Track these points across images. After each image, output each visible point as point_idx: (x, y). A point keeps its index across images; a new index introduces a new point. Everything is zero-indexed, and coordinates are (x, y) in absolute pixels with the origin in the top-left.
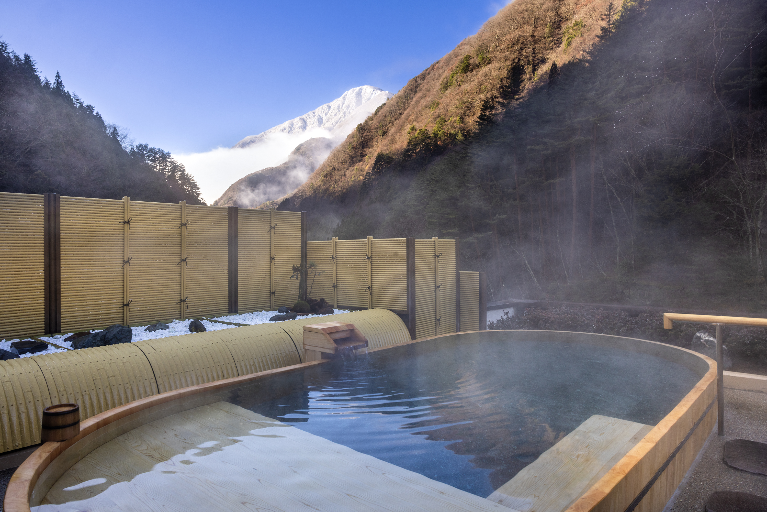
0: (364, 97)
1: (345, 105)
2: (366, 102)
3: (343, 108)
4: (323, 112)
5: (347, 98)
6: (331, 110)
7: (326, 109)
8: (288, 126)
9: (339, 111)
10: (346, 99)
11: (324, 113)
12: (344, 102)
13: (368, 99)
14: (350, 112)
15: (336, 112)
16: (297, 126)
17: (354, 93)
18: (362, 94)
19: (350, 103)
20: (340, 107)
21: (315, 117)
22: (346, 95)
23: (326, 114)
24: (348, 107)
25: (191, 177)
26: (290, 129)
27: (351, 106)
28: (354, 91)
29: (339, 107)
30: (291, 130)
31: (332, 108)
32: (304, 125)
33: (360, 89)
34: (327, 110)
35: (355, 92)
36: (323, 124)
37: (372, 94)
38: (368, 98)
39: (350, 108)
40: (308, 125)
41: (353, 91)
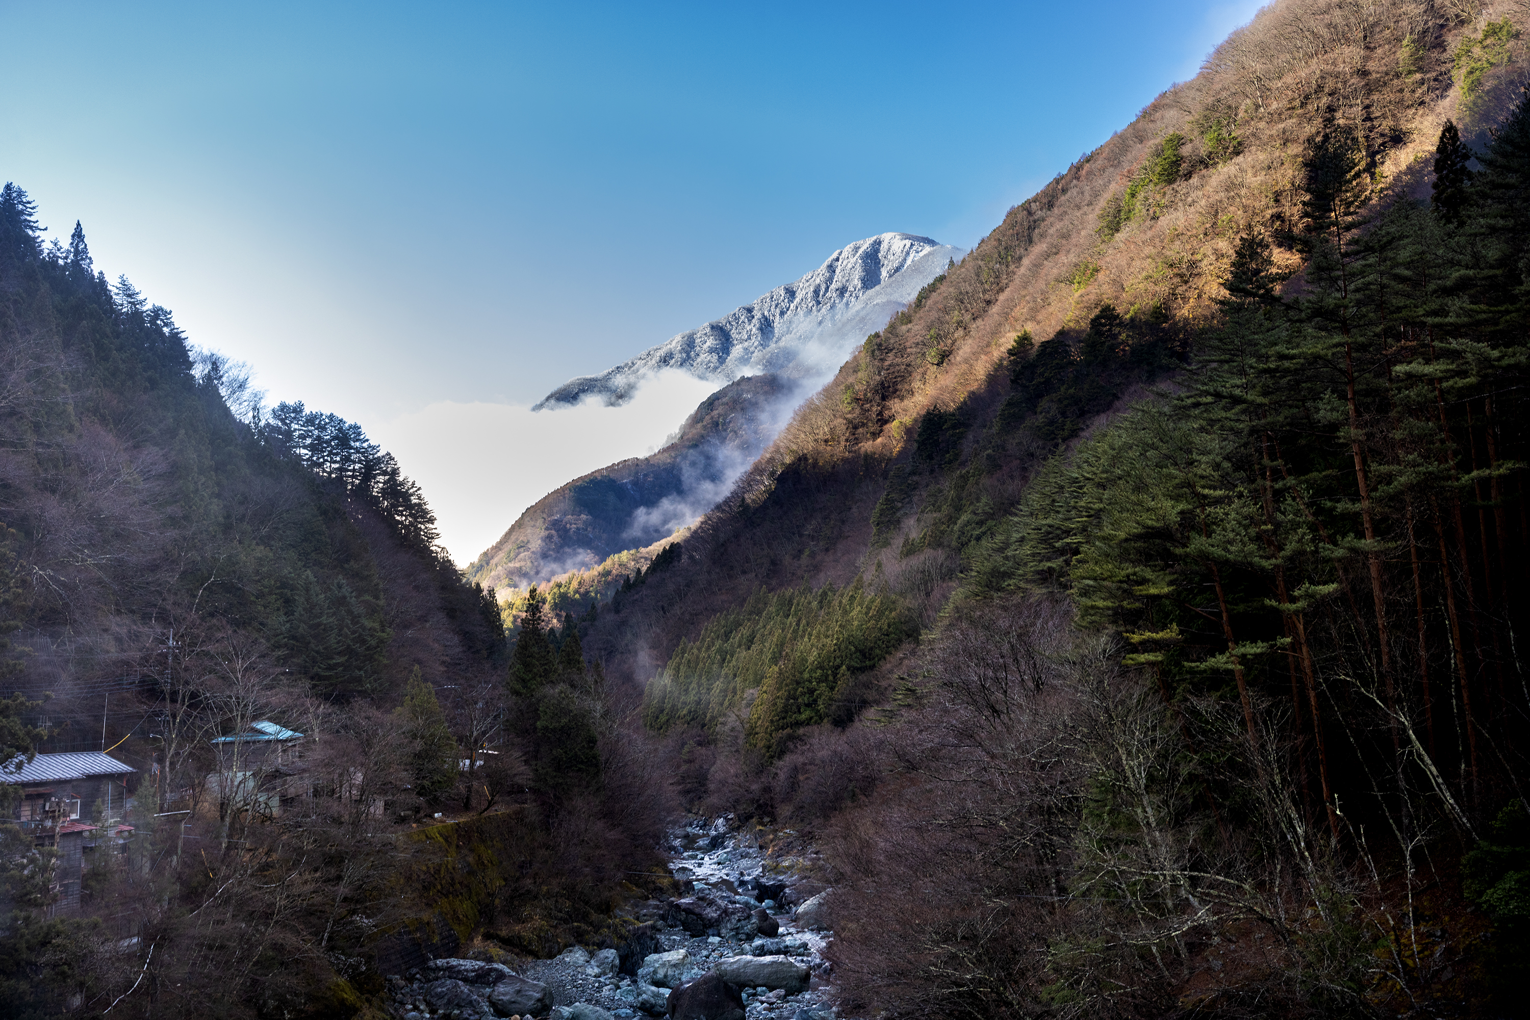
0: (886, 262)
1: (833, 287)
2: (890, 276)
3: (829, 294)
4: (773, 307)
5: (839, 267)
6: (797, 300)
7: (782, 298)
8: (679, 348)
9: (818, 303)
10: (837, 271)
11: (778, 311)
12: (830, 280)
13: (897, 270)
14: (847, 304)
15: (810, 305)
16: (705, 346)
17: (858, 254)
18: (880, 255)
19: (847, 281)
20: (821, 293)
21: (754, 321)
22: (837, 259)
23: (782, 313)
24: (842, 291)
25: (415, 489)
26: (684, 355)
27: (851, 288)
28: (859, 248)
29: (816, 292)
30: (689, 357)
31: (799, 296)
32: (722, 344)
33: (875, 242)
34: (786, 300)
35: (860, 251)
36: (775, 339)
37: (908, 253)
38: (896, 265)
39: (847, 295)
40: (735, 342)
41: (856, 249)
